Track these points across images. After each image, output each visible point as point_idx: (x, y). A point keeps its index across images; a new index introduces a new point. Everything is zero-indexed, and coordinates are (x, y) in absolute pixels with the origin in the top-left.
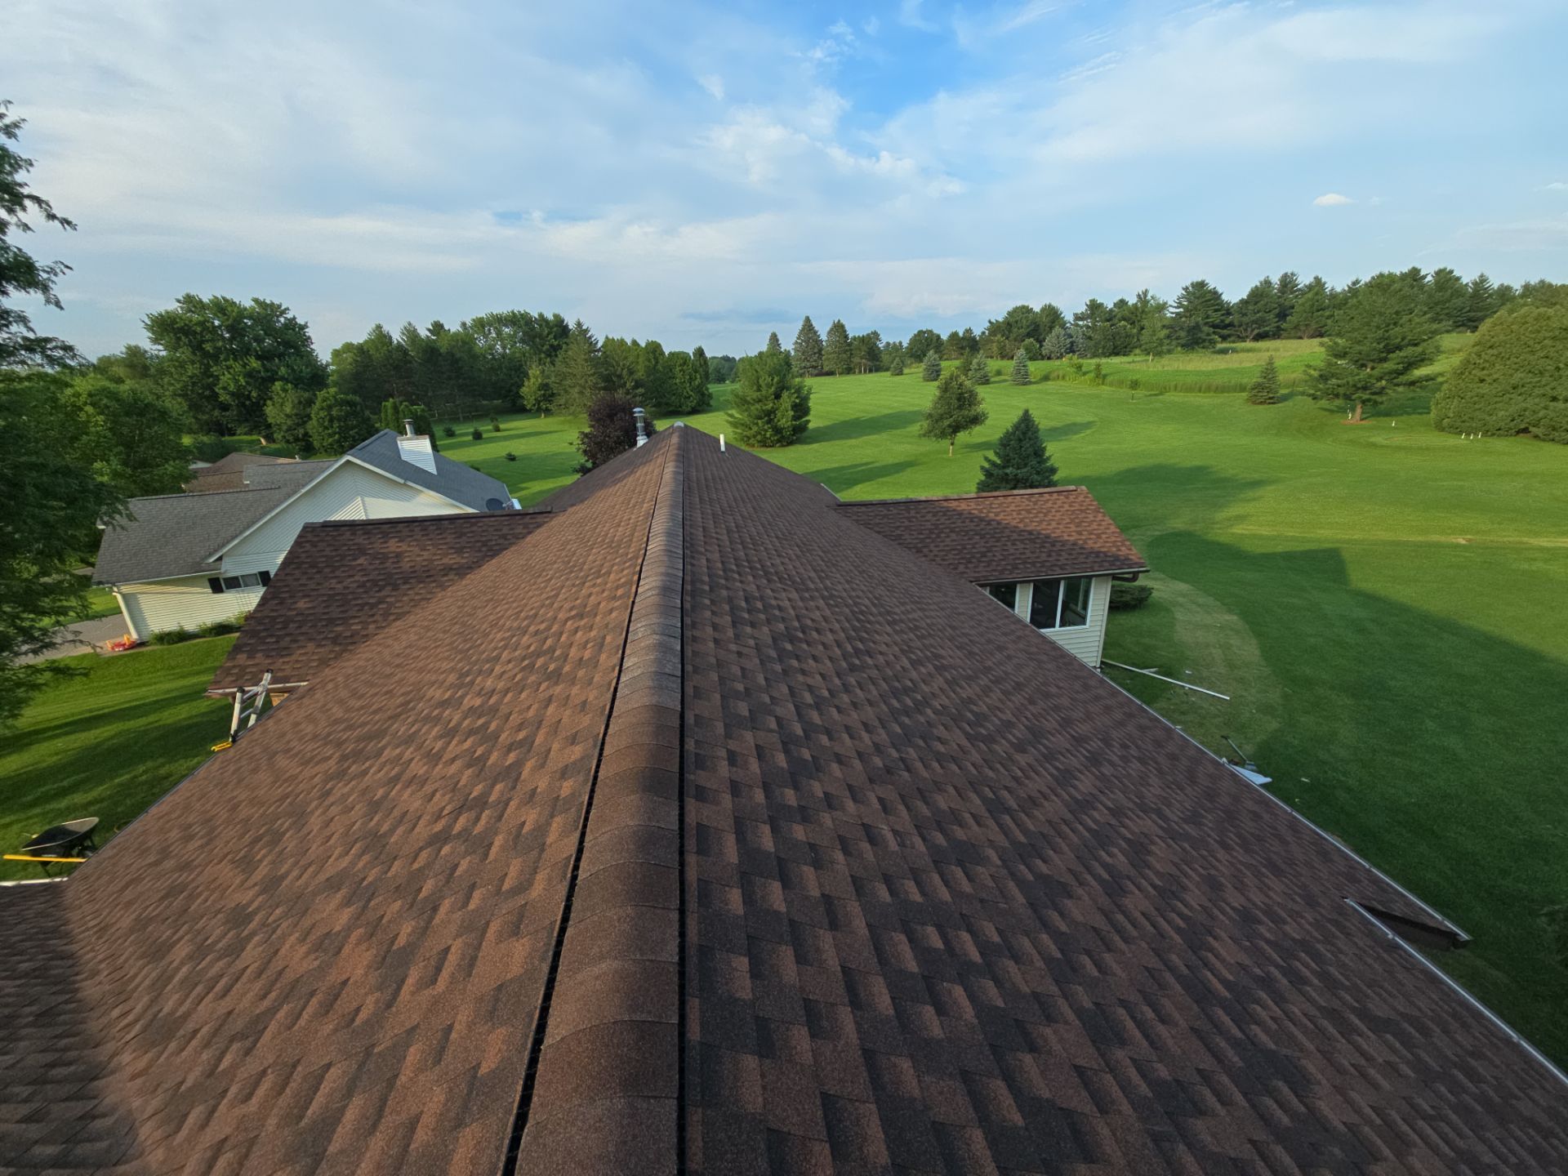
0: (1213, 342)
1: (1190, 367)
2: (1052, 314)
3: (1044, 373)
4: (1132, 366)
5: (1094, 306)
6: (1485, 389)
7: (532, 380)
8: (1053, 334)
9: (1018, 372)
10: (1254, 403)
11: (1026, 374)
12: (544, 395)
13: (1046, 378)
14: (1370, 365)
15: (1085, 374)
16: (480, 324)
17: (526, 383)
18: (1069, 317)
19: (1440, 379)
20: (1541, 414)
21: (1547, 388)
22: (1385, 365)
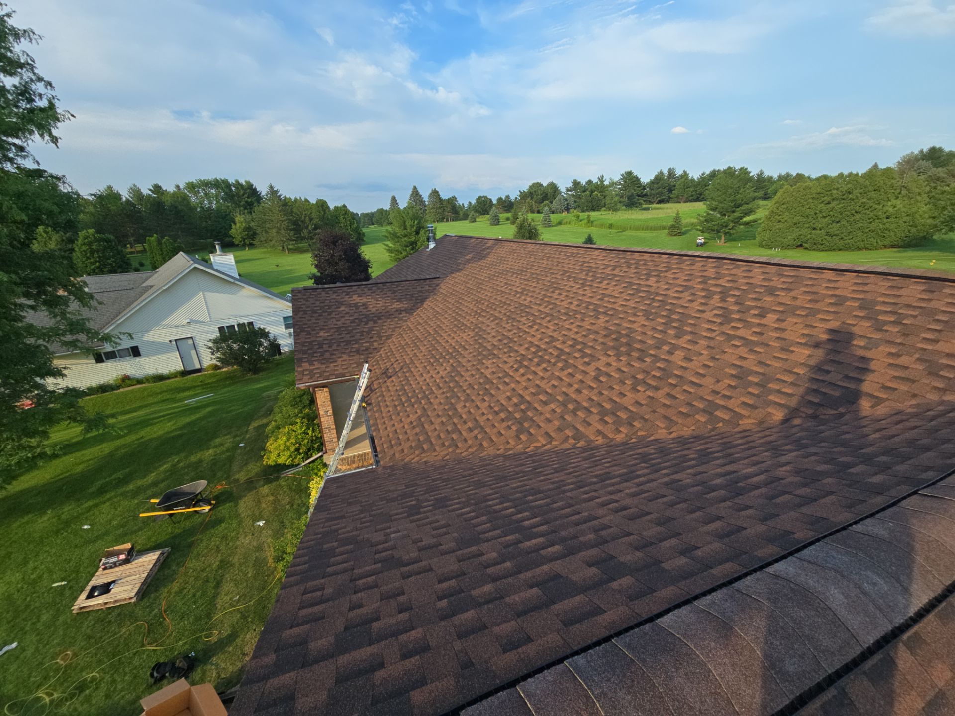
0: (641, 204)
1: (633, 217)
2: (553, 187)
3: (558, 220)
4: (603, 217)
5: (576, 184)
6: (781, 225)
7: (238, 225)
8: (557, 199)
9: (545, 220)
10: (671, 235)
11: (550, 221)
12: (247, 235)
13: (560, 223)
14: (727, 214)
15: (581, 221)
16: (191, 187)
17: (233, 226)
18: (562, 189)
19: (759, 222)
20: (809, 236)
21: (811, 224)
22: (735, 214)
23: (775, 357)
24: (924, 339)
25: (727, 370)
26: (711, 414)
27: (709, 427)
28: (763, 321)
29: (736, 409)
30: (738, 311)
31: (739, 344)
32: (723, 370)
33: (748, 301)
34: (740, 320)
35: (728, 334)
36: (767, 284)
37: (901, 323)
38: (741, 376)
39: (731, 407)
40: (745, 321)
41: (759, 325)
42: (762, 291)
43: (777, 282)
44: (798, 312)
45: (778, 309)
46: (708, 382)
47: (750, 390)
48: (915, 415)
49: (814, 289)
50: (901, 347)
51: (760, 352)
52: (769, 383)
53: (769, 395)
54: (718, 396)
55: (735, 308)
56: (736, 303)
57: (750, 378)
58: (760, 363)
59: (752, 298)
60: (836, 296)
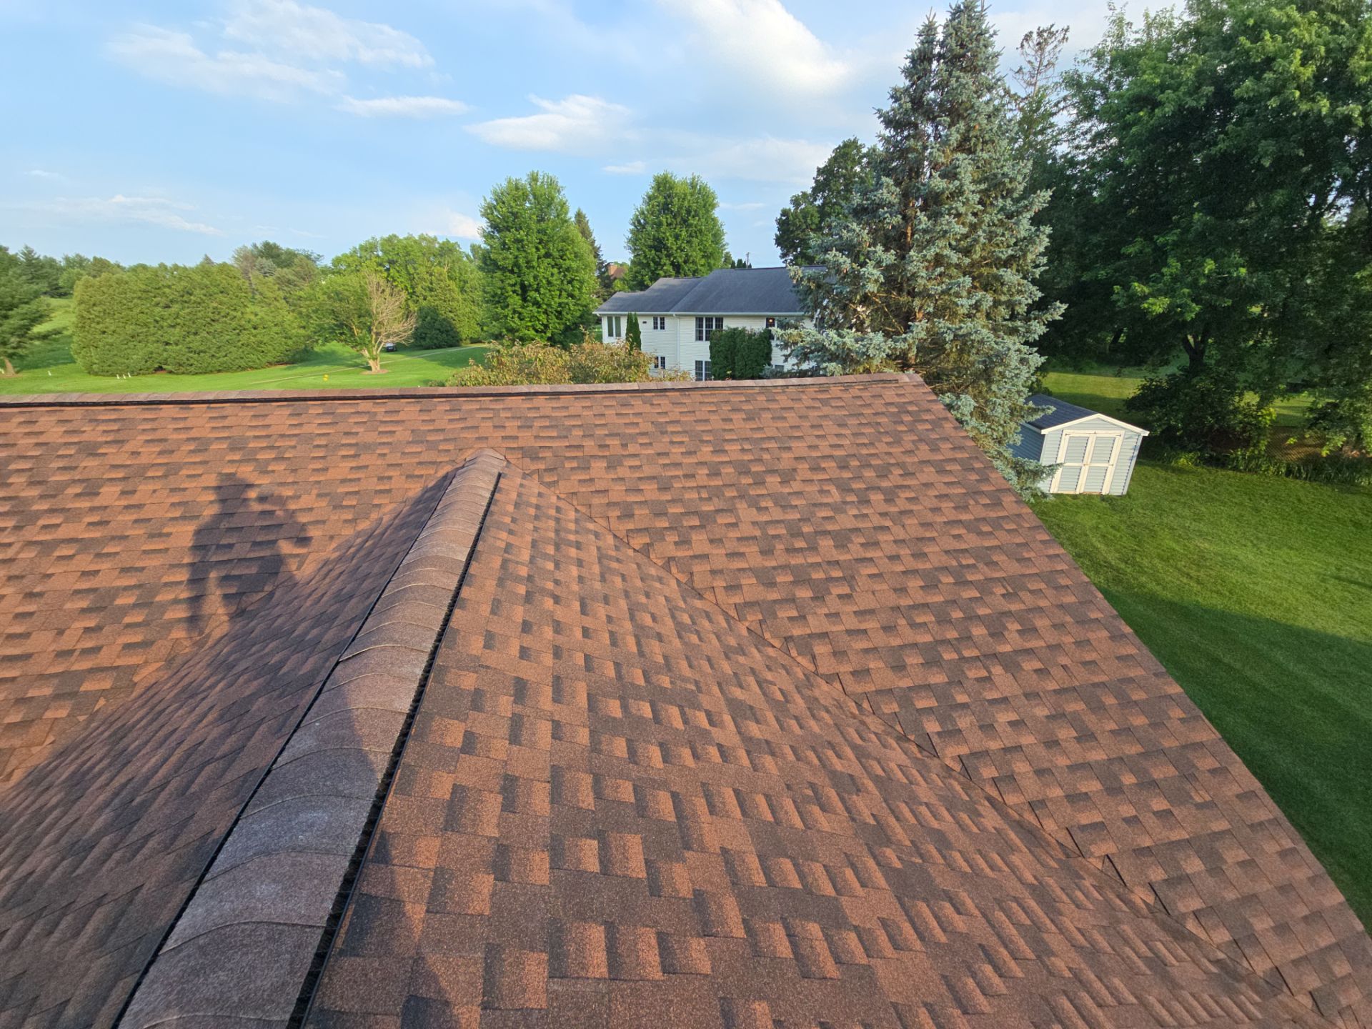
23: (144, 552)
24: (314, 470)
25: (68, 606)
26: (73, 695)
27: (81, 718)
28: (97, 502)
29: (119, 663)
30: (42, 497)
31: (71, 552)
32: (60, 609)
33: (53, 475)
34: (52, 511)
35: (40, 543)
36: (76, 440)
37: (283, 458)
38: (102, 603)
39: (106, 664)
40: (63, 510)
41: (92, 509)
42: (72, 452)
43: (92, 434)
44: (150, 474)
45: (113, 475)
46: (42, 642)
47: (127, 620)
48: (340, 559)
49: (158, 435)
50: (296, 487)
51: (117, 553)
52: (155, 596)
53: (163, 614)
54: (73, 659)
55: (34, 492)
56: (31, 484)
57: (119, 602)
58: (125, 570)
59: (59, 468)
60: (194, 439)
